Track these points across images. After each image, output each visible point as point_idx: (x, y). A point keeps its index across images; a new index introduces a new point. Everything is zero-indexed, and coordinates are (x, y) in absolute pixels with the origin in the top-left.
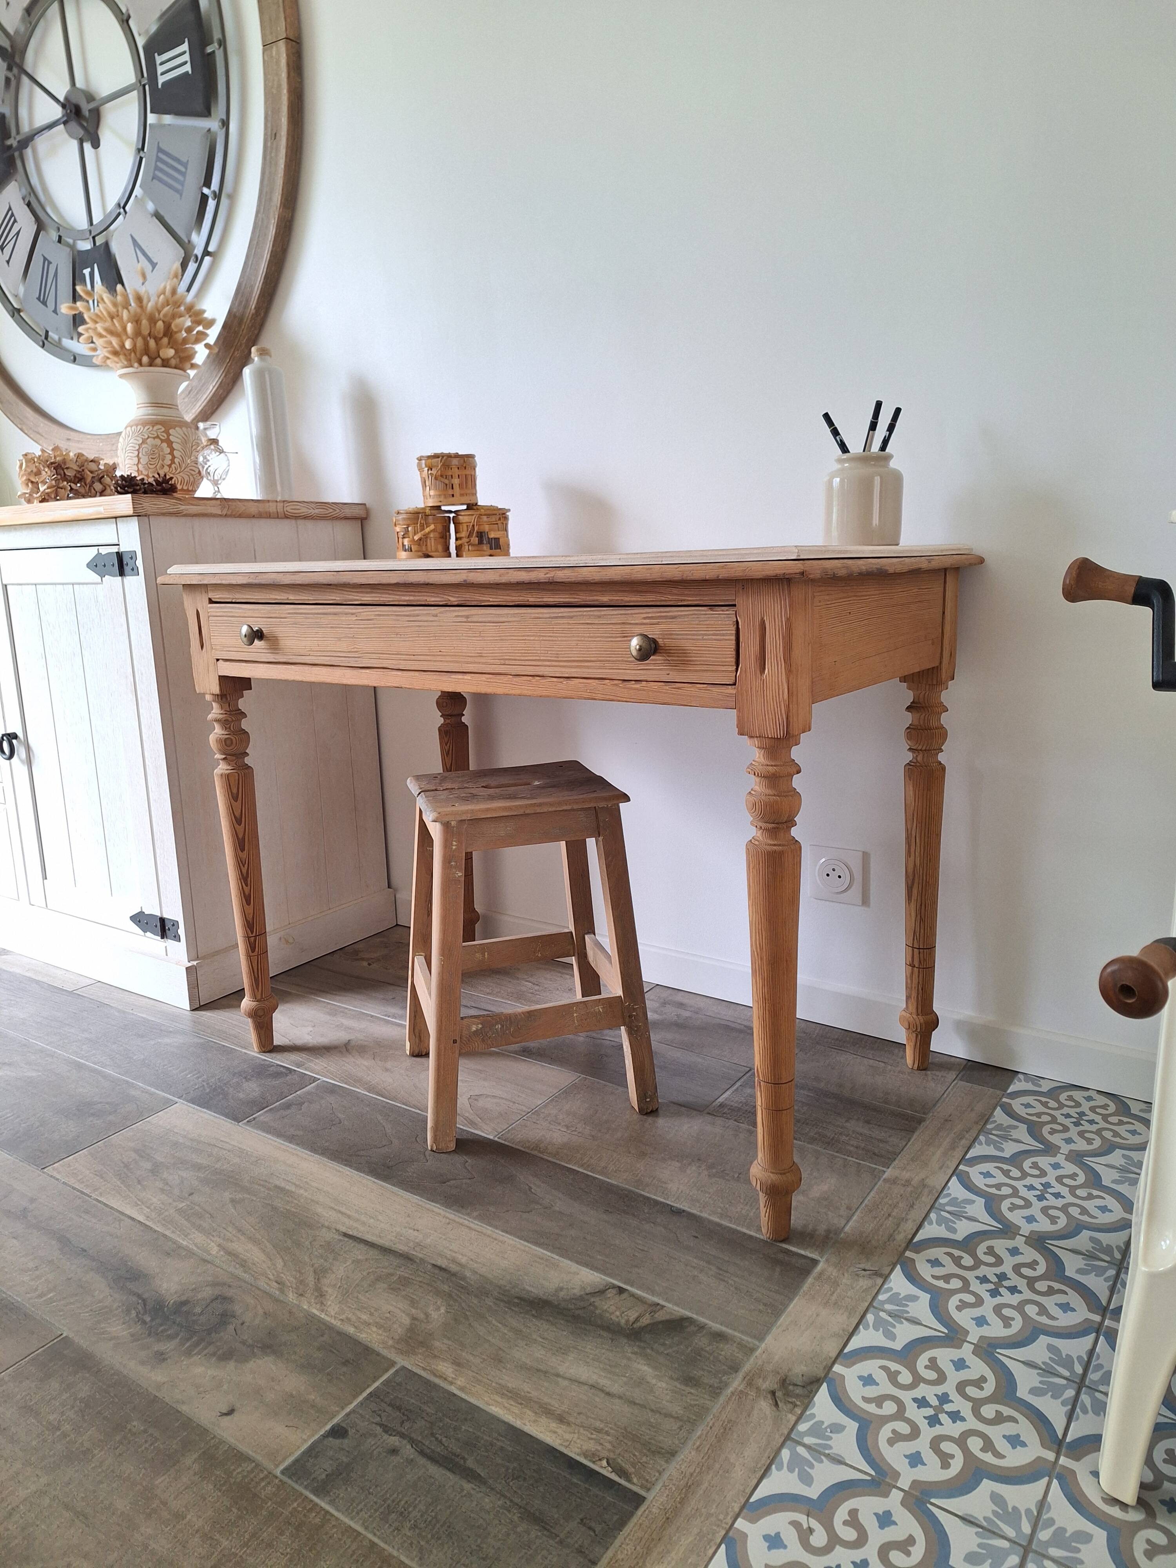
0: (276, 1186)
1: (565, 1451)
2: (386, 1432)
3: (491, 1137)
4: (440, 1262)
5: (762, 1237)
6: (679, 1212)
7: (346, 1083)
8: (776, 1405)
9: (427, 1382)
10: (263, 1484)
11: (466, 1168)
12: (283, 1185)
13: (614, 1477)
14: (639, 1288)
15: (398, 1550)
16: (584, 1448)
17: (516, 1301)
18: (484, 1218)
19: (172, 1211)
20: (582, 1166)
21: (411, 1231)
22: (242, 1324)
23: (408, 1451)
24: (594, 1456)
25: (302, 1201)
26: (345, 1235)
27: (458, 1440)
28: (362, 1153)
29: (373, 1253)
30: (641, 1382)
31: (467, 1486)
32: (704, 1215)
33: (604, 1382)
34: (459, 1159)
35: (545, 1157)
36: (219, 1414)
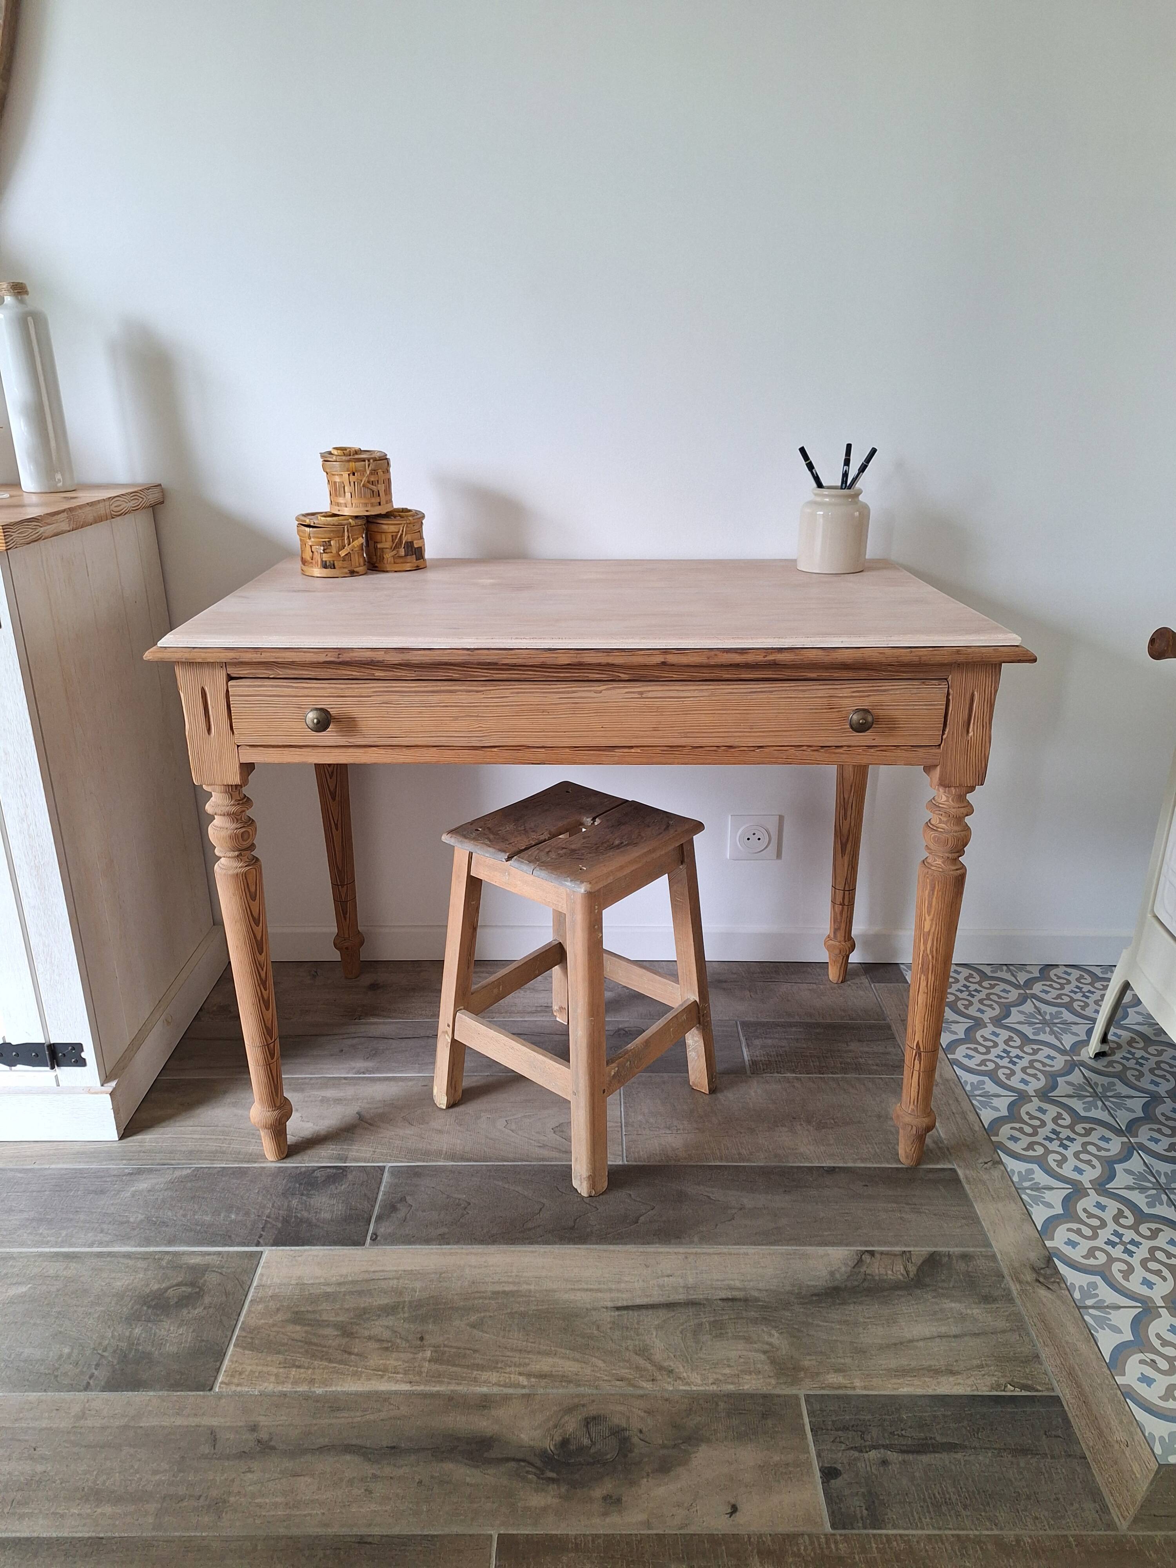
0: (494, 1293)
1: (976, 1393)
2: (861, 1451)
3: (621, 1163)
4: (723, 1294)
5: (904, 1166)
6: (832, 1170)
7: (419, 1161)
8: (1049, 1288)
9: (838, 1397)
10: (833, 1546)
11: (635, 1200)
12: (499, 1288)
13: (1024, 1393)
14: (879, 1245)
15: (976, 1529)
16: (988, 1384)
17: (814, 1298)
18: (705, 1239)
19: (426, 1364)
20: (721, 1159)
21: (666, 1279)
22: (641, 1431)
23: (893, 1456)
24: (998, 1386)
25: (538, 1295)
26: (618, 1308)
27: (911, 1427)
28: (530, 1225)
29: (662, 1314)
30: (963, 1318)
31: (959, 1456)
32: (850, 1165)
33: (943, 1329)
34: (621, 1195)
35: (684, 1164)
36: (729, 1516)
